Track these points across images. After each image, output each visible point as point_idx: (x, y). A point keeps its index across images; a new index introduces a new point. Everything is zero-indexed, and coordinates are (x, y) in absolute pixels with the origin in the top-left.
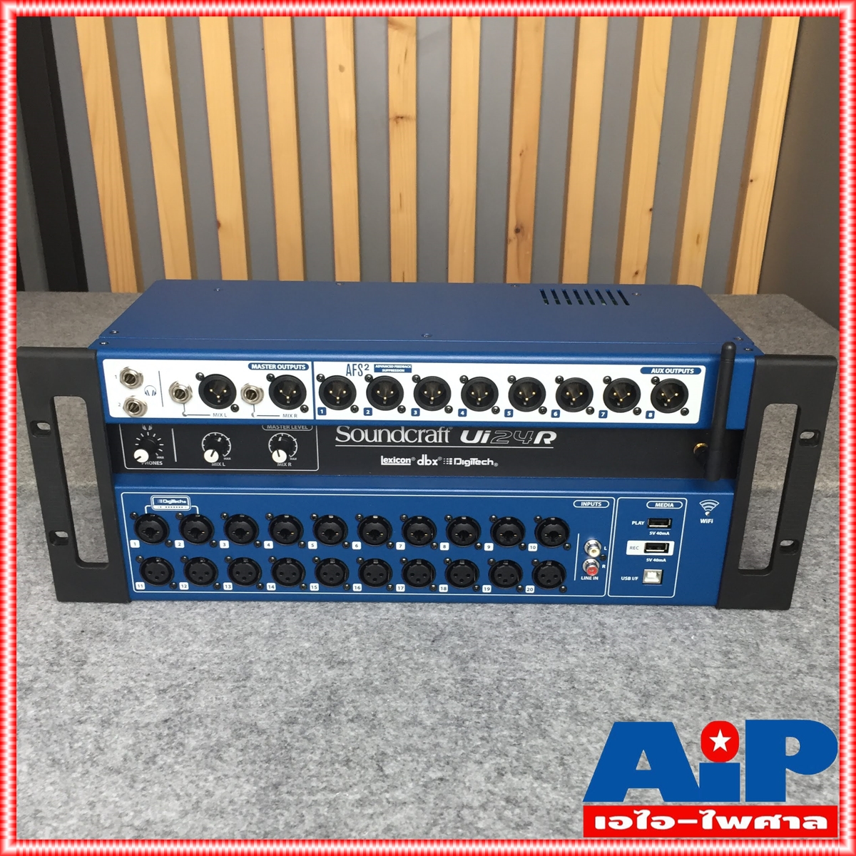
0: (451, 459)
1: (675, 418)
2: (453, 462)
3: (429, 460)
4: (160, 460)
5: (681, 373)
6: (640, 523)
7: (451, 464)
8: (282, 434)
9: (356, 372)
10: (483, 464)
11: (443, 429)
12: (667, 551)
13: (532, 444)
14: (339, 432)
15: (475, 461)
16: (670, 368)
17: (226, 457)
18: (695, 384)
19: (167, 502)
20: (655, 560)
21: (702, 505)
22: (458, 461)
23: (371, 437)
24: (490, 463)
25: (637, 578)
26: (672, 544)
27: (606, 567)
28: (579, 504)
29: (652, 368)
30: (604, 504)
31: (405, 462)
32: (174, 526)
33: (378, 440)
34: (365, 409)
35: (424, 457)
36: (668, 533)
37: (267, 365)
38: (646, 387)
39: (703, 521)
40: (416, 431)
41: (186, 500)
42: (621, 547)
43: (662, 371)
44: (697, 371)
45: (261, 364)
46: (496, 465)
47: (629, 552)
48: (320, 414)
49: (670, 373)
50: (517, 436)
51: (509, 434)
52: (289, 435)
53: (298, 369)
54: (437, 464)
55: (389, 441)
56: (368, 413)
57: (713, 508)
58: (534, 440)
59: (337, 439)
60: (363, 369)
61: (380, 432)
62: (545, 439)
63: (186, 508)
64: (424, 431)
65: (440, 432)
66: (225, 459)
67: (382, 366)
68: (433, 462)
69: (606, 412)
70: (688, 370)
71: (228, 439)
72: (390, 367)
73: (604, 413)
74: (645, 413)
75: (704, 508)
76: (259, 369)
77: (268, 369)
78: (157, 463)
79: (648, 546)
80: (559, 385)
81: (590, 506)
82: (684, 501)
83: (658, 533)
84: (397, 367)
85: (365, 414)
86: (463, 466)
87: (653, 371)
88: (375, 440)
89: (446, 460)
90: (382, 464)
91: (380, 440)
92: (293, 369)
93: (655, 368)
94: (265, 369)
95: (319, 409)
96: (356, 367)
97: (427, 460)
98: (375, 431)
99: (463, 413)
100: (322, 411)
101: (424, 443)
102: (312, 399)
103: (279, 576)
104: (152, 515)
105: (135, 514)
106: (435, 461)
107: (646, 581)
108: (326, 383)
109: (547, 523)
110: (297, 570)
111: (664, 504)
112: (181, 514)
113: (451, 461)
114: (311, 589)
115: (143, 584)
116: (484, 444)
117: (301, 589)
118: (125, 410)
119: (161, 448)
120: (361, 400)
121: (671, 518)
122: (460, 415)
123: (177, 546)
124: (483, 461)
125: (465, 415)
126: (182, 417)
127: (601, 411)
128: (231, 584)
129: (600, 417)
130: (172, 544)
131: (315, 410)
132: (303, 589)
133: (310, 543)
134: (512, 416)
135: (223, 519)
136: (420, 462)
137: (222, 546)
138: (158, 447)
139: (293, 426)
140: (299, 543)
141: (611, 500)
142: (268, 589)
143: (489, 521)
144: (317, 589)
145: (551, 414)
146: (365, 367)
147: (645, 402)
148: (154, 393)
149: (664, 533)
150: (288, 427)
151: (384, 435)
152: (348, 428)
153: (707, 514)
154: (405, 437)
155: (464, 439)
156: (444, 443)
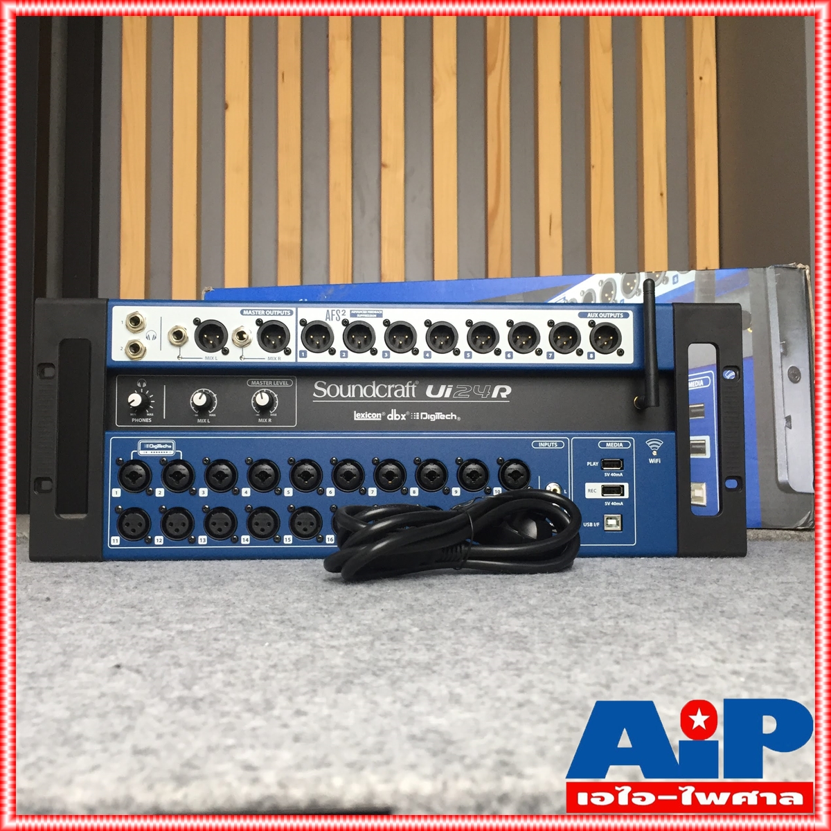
0: (418, 413)
1: (611, 359)
2: (420, 417)
3: (398, 415)
4: (149, 417)
5: (613, 317)
6: (594, 464)
7: (418, 418)
8: (265, 390)
9: (334, 317)
10: (447, 418)
11: (410, 384)
12: (623, 495)
13: (490, 398)
14: (316, 387)
15: (439, 416)
16: (603, 313)
17: (212, 413)
18: (626, 327)
19: (153, 446)
20: (612, 504)
21: (649, 444)
22: (424, 416)
23: (345, 392)
24: (454, 417)
25: (598, 524)
26: (626, 485)
28: (536, 444)
29: (587, 313)
30: (560, 445)
31: (376, 417)
34: (342, 352)
35: (394, 411)
36: (621, 474)
37: (257, 311)
38: (585, 332)
39: (651, 461)
40: (386, 386)
41: (171, 444)
42: (580, 490)
43: (596, 316)
44: (626, 316)
45: (252, 310)
46: (459, 419)
47: (588, 495)
48: (301, 356)
49: (603, 317)
50: (476, 391)
51: (469, 388)
52: (271, 391)
53: (284, 315)
54: (405, 419)
55: (362, 396)
56: (344, 356)
57: (658, 447)
58: (491, 394)
59: (315, 395)
60: (340, 315)
61: (354, 387)
62: (501, 393)
63: (171, 453)
64: (393, 386)
65: (408, 386)
66: (210, 415)
67: (357, 312)
68: (401, 417)
69: (553, 353)
70: (619, 314)
71: (215, 395)
72: (364, 312)
73: (551, 355)
74: (586, 355)
75: (651, 447)
76: (250, 315)
77: (258, 315)
78: (146, 420)
79: (606, 490)
80: (510, 328)
81: (547, 446)
82: (631, 441)
83: (612, 475)
84: (370, 312)
85: (341, 357)
86: (428, 420)
87: (589, 315)
88: (349, 395)
89: (413, 415)
90: (355, 419)
91: (353, 396)
92: (280, 315)
93: (591, 313)
94: (255, 315)
95: (301, 352)
96: (334, 313)
97: (396, 415)
98: (349, 386)
99: (428, 355)
100: (303, 353)
101: (393, 397)
102: (295, 342)
103: (255, 527)
104: (137, 461)
105: (121, 459)
106: (403, 416)
107: (606, 528)
108: (308, 327)
109: (509, 464)
110: (271, 520)
111: (614, 444)
112: (165, 459)
113: (418, 416)
114: (285, 542)
115: (118, 538)
116: (447, 399)
117: (275, 541)
118: (126, 353)
119: (153, 404)
120: (338, 343)
121: (622, 460)
122: (425, 357)
123: (157, 495)
124: (447, 415)
125: (430, 357)
126: (177, 360)
127: (548, 353)
128: (205, 537)
129: (548, 358)
130: (153, 492)
131: (297, 353)
132: (277, 542)
133: (286, 490)
134: (471, 357)
135: (204, 464)
136: (390, 417)
137: (201, 495)
138: (150, 404)
139: (276, 381)
140: (275, 488)
141: (566, 441)
142: (242, 542)
143: (455, 464)
144: (291, 542)
145: (505, 355)
146: (342, 313)
147: (585, 344)
148: (155, 338)
149: (618, 475)
150: (271, 383)
151: (358, 390)
152: (325, 383)
153: (655, 453)
154: (376, 391)
155: (429, 393)
156: (411, 398)
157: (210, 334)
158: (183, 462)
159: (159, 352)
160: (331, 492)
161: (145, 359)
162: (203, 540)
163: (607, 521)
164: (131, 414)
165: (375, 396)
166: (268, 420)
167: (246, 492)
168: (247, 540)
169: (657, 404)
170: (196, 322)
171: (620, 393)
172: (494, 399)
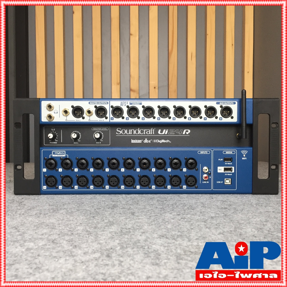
0: (155, 140)
1: (228, 120)
3: (148, 141)
4: (56, 142)
5: (229, 104)
6: (221, 160)
8: (98, 131)
9: (124, 105)
11: (152, 129)
12: (232, 171)
13: (182, 134)
14: (117, 130)
15: (163, 141)
16: (226, 102)
17: (79, 140)
18: (235, 108)
19: (58, 153)
20: (228, 174)
21: (242, 152)
22: (157, 141)
23: (128, 132)
24: (168, 141)
25: (222, 182)
26: (233, 168)
27: (211, 177)
28: (200, 152)
30: (208, 152)
31: (140, 141)
32: (59, 163)
33: (130, 133)
34: (127, 118)
35: (146, 139)
36: (231, 164)
37: (95, 103)
38: (219, 110)
39: (243, 159)
40: (143, 130)
41: (64, 152)
42: (216, 169)
43: (223, 103)
44: (235, 103)
45: (93, 102)
46: (170, 142)
47: (219, 171)
48: (111, 120)
49: (226, 104)
50: (177, 132)
51: (174, 131)
52: (101, 132)
53: (105, 104)
54: (150, 142)
55: (134, 134)
56: (127, 119)
57: (246, 153)
58: (183, 133)
59: (117, 133)
61: (131, 130)
62: (186, 133)
63: (64, 156)
64: (146, 130)
65: (151, 130)
66: (78, 141)
67: (132, 103)
68: (149, 141)
69: (206, 118)
70: (232, 103)
71: (80, 134)
72: (135, 103)
73: (205, 118)
74: (219, 119)
75: (243, 153)
76: (92, 104)
77: (95, 104)
78: (55, 143)
79: (225, 169)
80: (190, 108)
81: (203, 153)
82: (235, 151)
83: (228, 164)
84: (137, 103)
86: (159, 143)
87: (220, 103)
88: (129, 133)
89: (153, 141)
90: (132, 142)
91: (131, 134)
92: (103, 104)
93: (221, 102)
94: (94, 104)
95: (111, 118)
96: (124, 103)
97: (147, 141)
98: (130, 130)
99: (159, 119)
100: (112, 118)
101: (146, 134)
102: (109, 114)
103: (95, 183)
104: (52, 158)
105: (46, 158)
106: (150, 141)
107: (225, 183)
108: (114, 108)
109: (189, 160)
110: (101, 180)
111: (229, 152)
112: (62, 158)
113: (155, 141)
114: (106, 188)
115: (46, 186)
116: (166, 135)
117: (102, 188)
118: (47, 119)
119: (57, 137)
120: (125, 115)
121: (232, 158)
122: (158, 120)
123: (59, 171)
124: (166, 141)
125: (160, 120)
126: (66, 121)
127: (204, 118)
128: (77, 186)
129: (204, 120)
130: (58, 170)
131: (110, 118)
132: (103, 188)
133: (106, 169)
134: (175, 120)
135: (76, 160)
136: (145, 141)
137: (75, 171)
138: (56, 137)
139: (102, 128)
140: (103, 169)
141: (211, 151)
142: (91, 188)
143: (169, 160)
144: (108, 188)
145: (188, 119)
146: (126, 103)
147: (219, 114)
148: (57, 113)
149: (230, 164)
150: (100, 129)
151: (133, 132)
152: (121, 129)
153: (244, 156)
154: (139, 132)
155: (159, 132)
156: (153, 134)
157: (78, 111)
158: (69, 159)
159: (59, 118)
160: (123, 170)
161: (54, 121)
162: (76, 187)
163: (226, 181)
164: (50, 141)
165: (139, 134)
166: (99, 143)
167: (92, 170)
168: (92, 187)
169: (246, 137)
170: (72, 107)
171: (231, 133)
172: (184, 135)
